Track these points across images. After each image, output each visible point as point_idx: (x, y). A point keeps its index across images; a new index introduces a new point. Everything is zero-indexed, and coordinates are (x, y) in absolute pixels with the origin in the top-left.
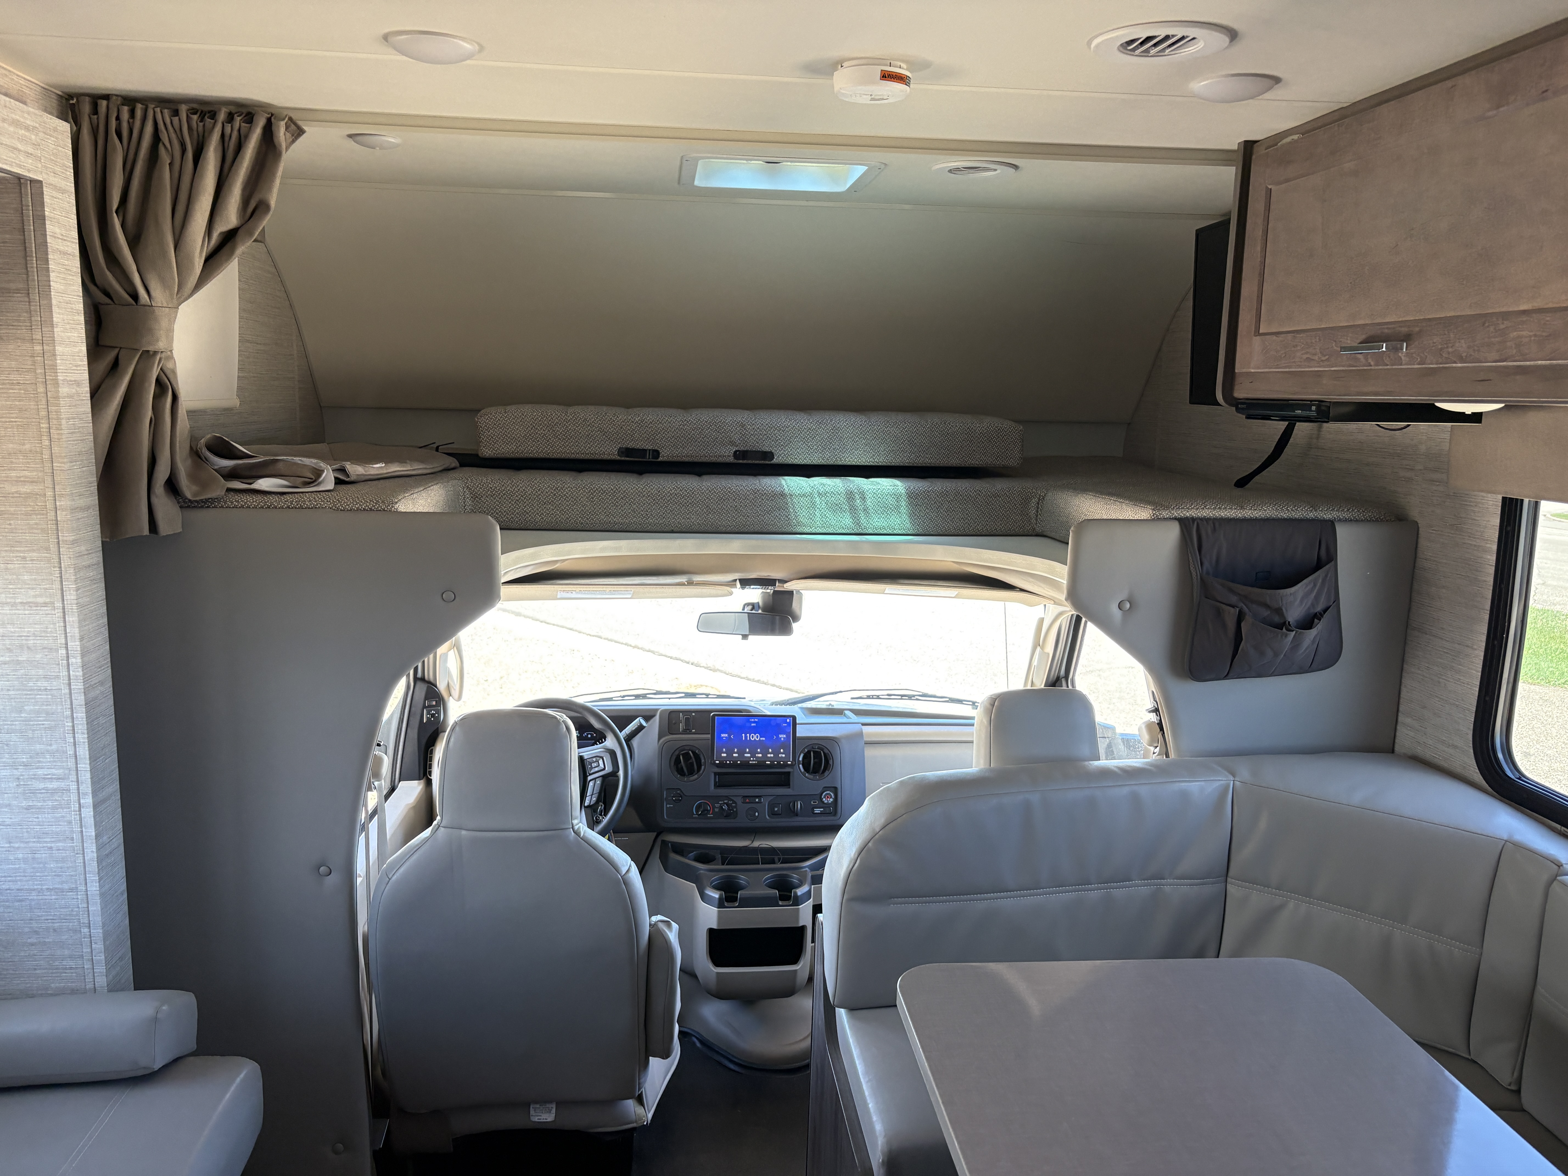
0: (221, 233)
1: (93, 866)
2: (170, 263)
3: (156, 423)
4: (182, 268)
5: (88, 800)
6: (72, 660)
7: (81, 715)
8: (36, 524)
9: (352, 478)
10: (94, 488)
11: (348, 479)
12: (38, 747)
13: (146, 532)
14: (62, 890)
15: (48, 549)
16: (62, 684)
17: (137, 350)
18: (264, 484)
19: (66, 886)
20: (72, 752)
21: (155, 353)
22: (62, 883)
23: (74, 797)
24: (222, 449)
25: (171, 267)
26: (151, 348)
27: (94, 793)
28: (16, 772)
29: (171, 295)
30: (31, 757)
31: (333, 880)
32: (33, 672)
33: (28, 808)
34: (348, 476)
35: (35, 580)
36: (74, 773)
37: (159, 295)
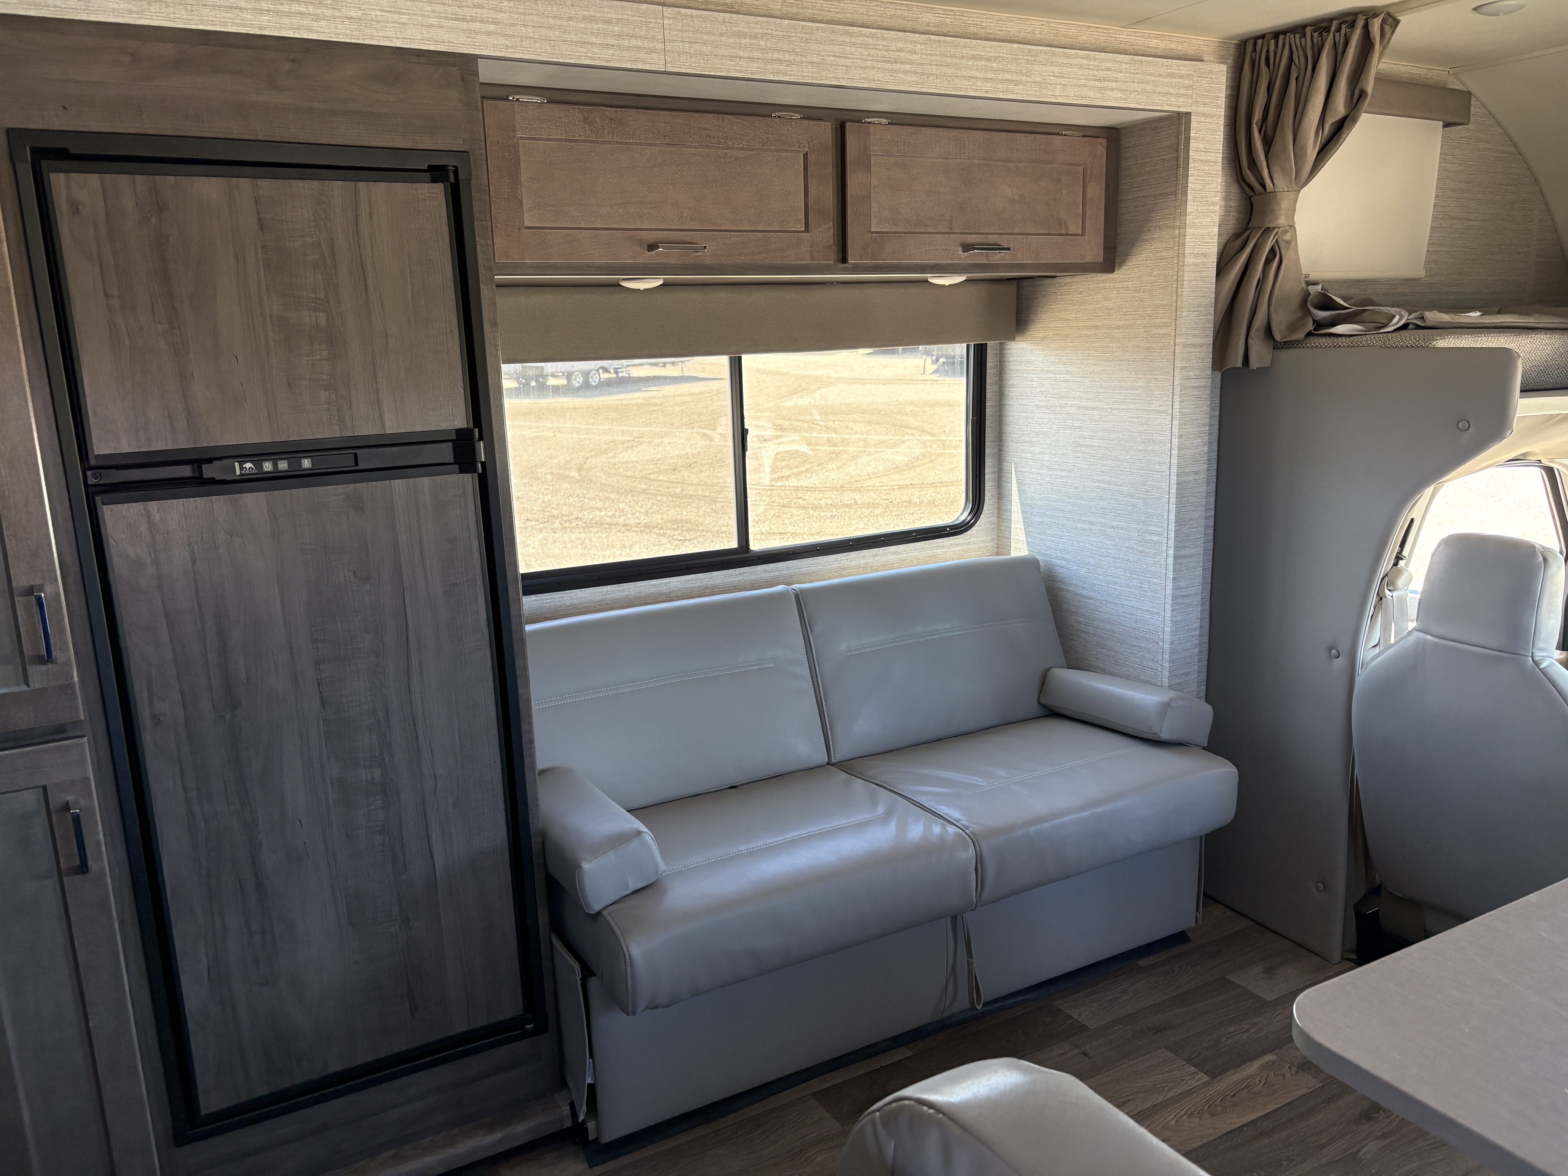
0: (1332, 124)
1: (1169, 600)
2: (1289, 155)
3: (1261, 283)
4: (1299, 157)
5: (1171, 552)
6: (1173, 452)
7: (1173, 491)
8: (1165, 356)
9: (1428, 324)
10: (1210, 332)
11: (1423, 325)
12: (1151, 511)
13: (1239, 364)
14: (1153, 613)
15: (1168, 372)
16: (1165, 468)
17: (1261, 228)
18: (1340, 329)
19: (1155, 610)
20: (1166, 517)
21: (1274, 228)
22: (1153, 607)
23: (1164, 548)
24: (1326, 303)
25: (1289, 158)
26: (1271, 225)
27: (1176, 548)
28: (1139, 527)
29: (1291, 181)
30: (1147, 517)
31: (1340, 663)
32: (1153, 458)
33: (1142, 552)
34: (1425, 322)
35: (1161, 394)
36: (1166, 531)
37: (1281, 183)
